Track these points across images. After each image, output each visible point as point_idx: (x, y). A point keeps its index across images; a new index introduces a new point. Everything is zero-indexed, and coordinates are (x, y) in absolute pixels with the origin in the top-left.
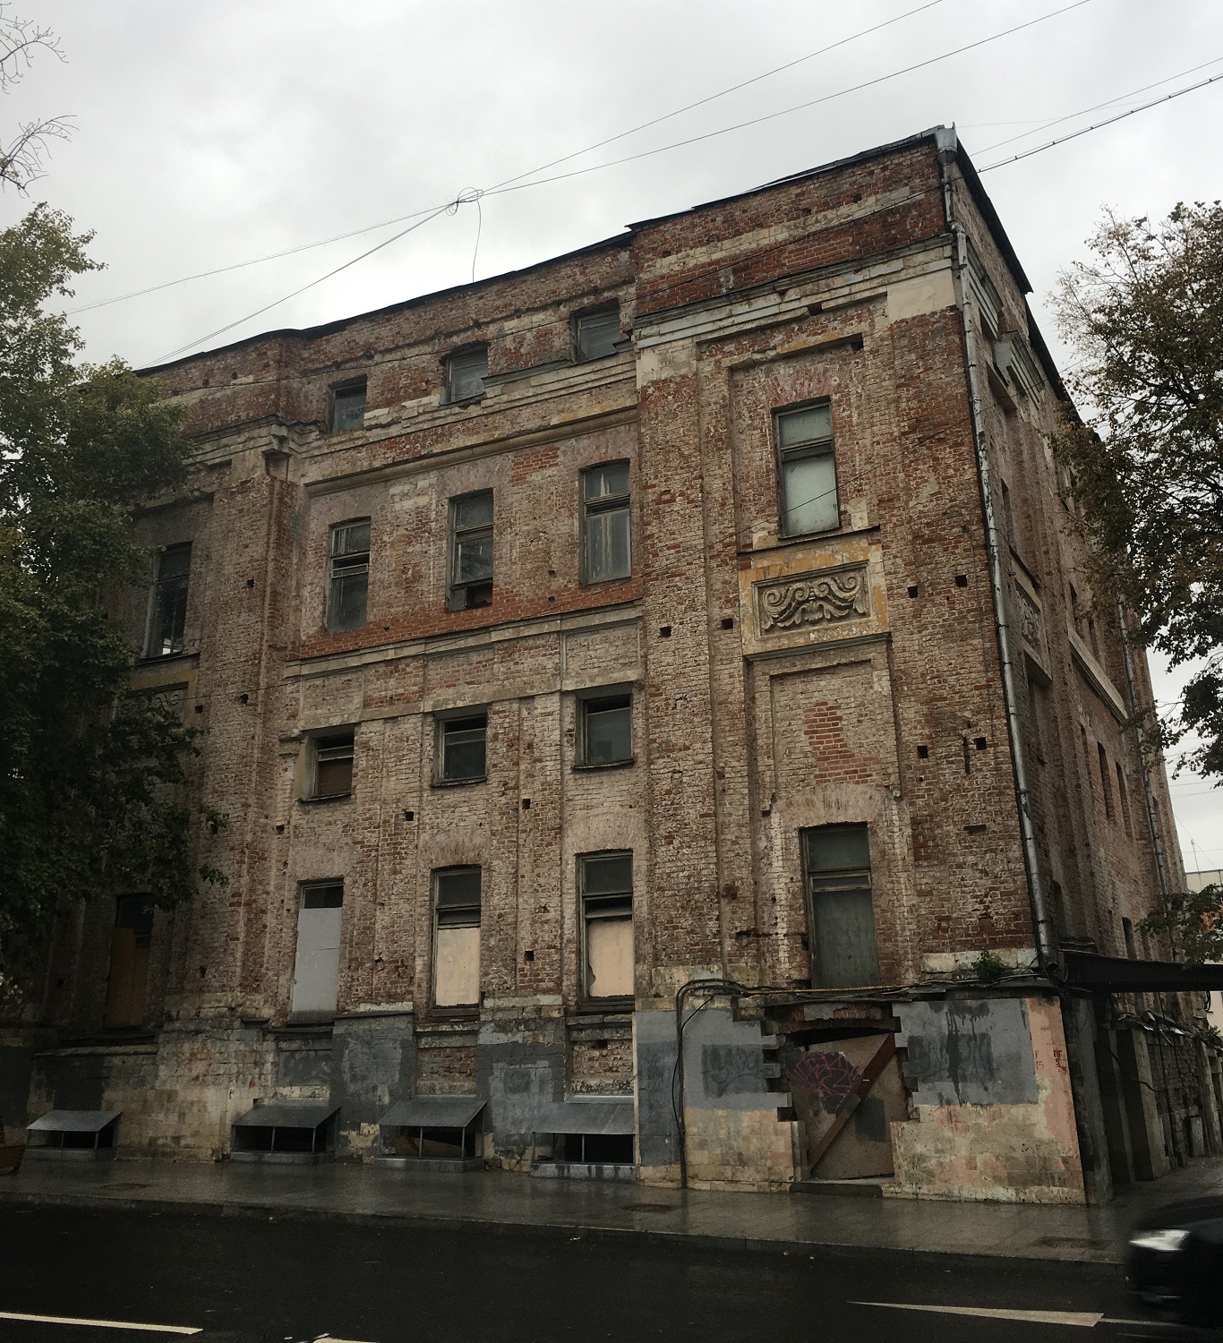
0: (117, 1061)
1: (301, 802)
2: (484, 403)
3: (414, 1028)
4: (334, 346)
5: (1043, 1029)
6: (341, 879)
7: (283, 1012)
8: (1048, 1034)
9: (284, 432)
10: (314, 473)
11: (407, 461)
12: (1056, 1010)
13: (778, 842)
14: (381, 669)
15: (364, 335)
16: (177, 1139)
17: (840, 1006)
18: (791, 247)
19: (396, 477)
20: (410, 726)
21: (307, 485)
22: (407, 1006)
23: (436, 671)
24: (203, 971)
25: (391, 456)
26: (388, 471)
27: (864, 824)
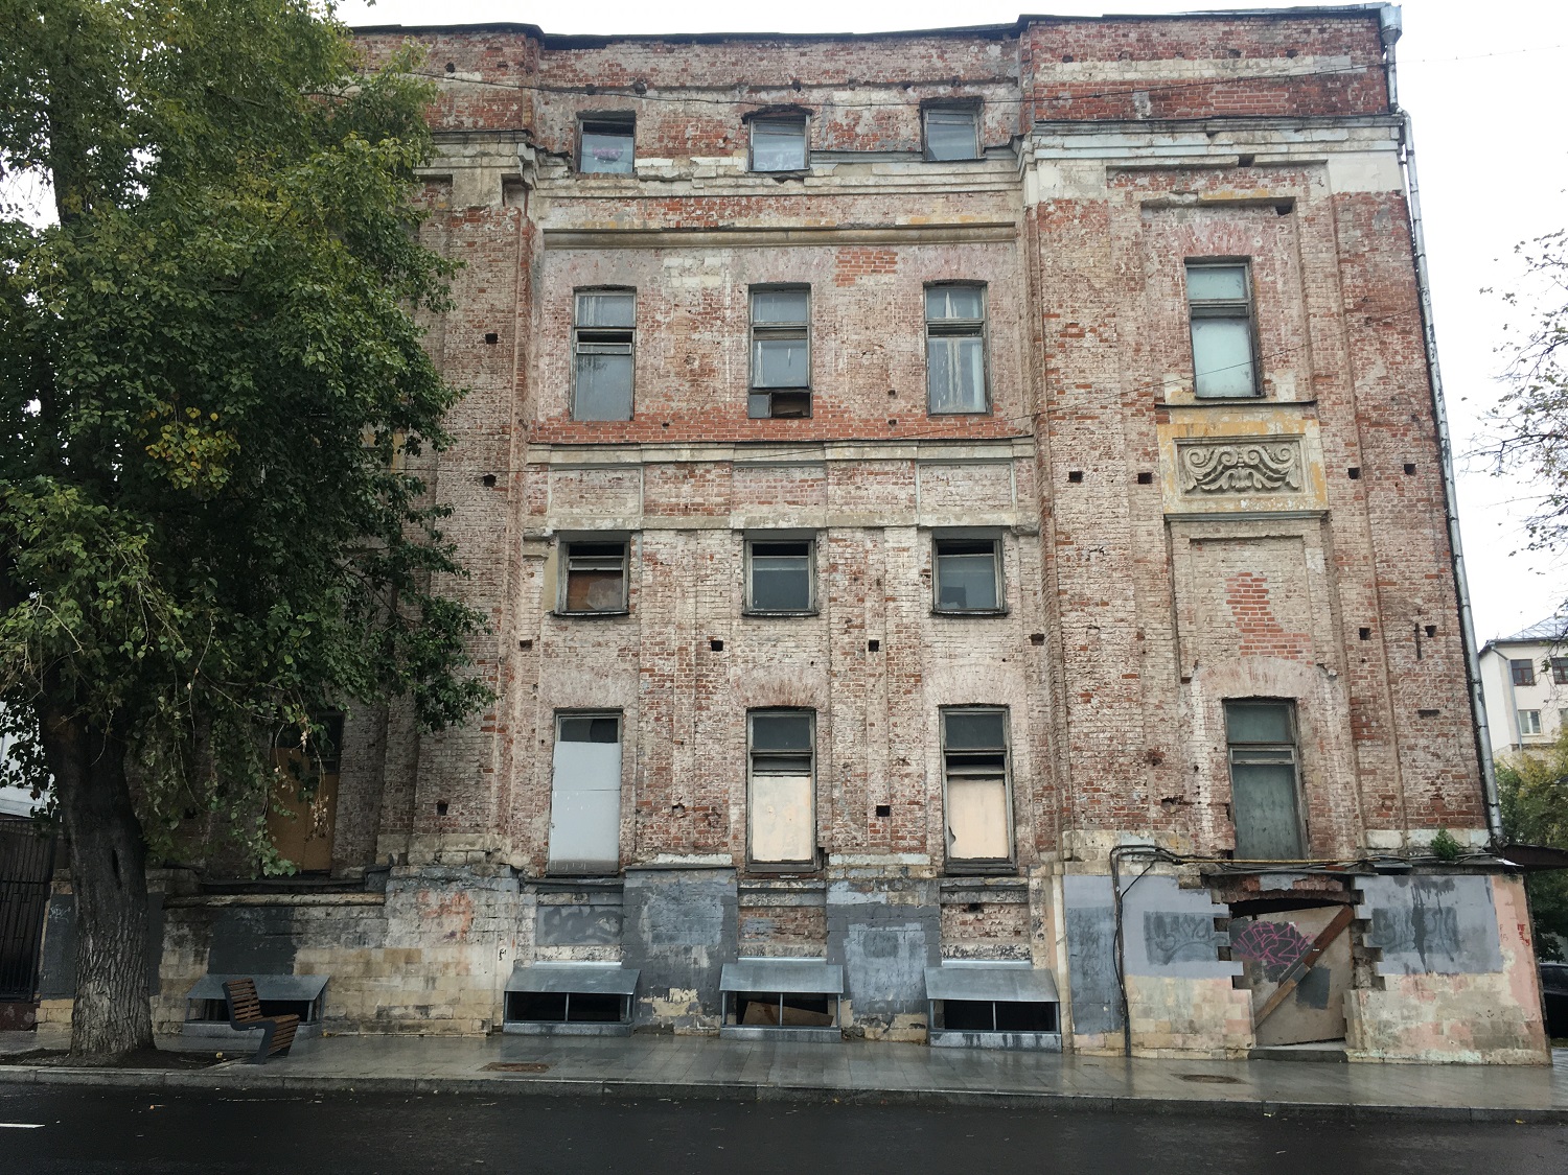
0: (318, 913)
1: (555, 616)
2: (808, 181)
3: (739, 884)
4: (590, 64)
5: (1507, 904)
6: (620, 711)
7: (540, 859)
8: (1512, 910)
9: (531, 155)
10: (558, 218)
11: (694, 230)
12: (1520, 886)
13: (1200, 711)
14: (671, 471)
15: (635, 62)
16: (424, 1009)
17: (1300, 878)
18: (1218, 87)
19: (675, 246)
20: (714, 542)
21: (546, 232)
22: (724, 859)
23: (743, 483)
24: (443, 807)
25: (673, 219)
26: (666, 236)
27: (1292, 701)
